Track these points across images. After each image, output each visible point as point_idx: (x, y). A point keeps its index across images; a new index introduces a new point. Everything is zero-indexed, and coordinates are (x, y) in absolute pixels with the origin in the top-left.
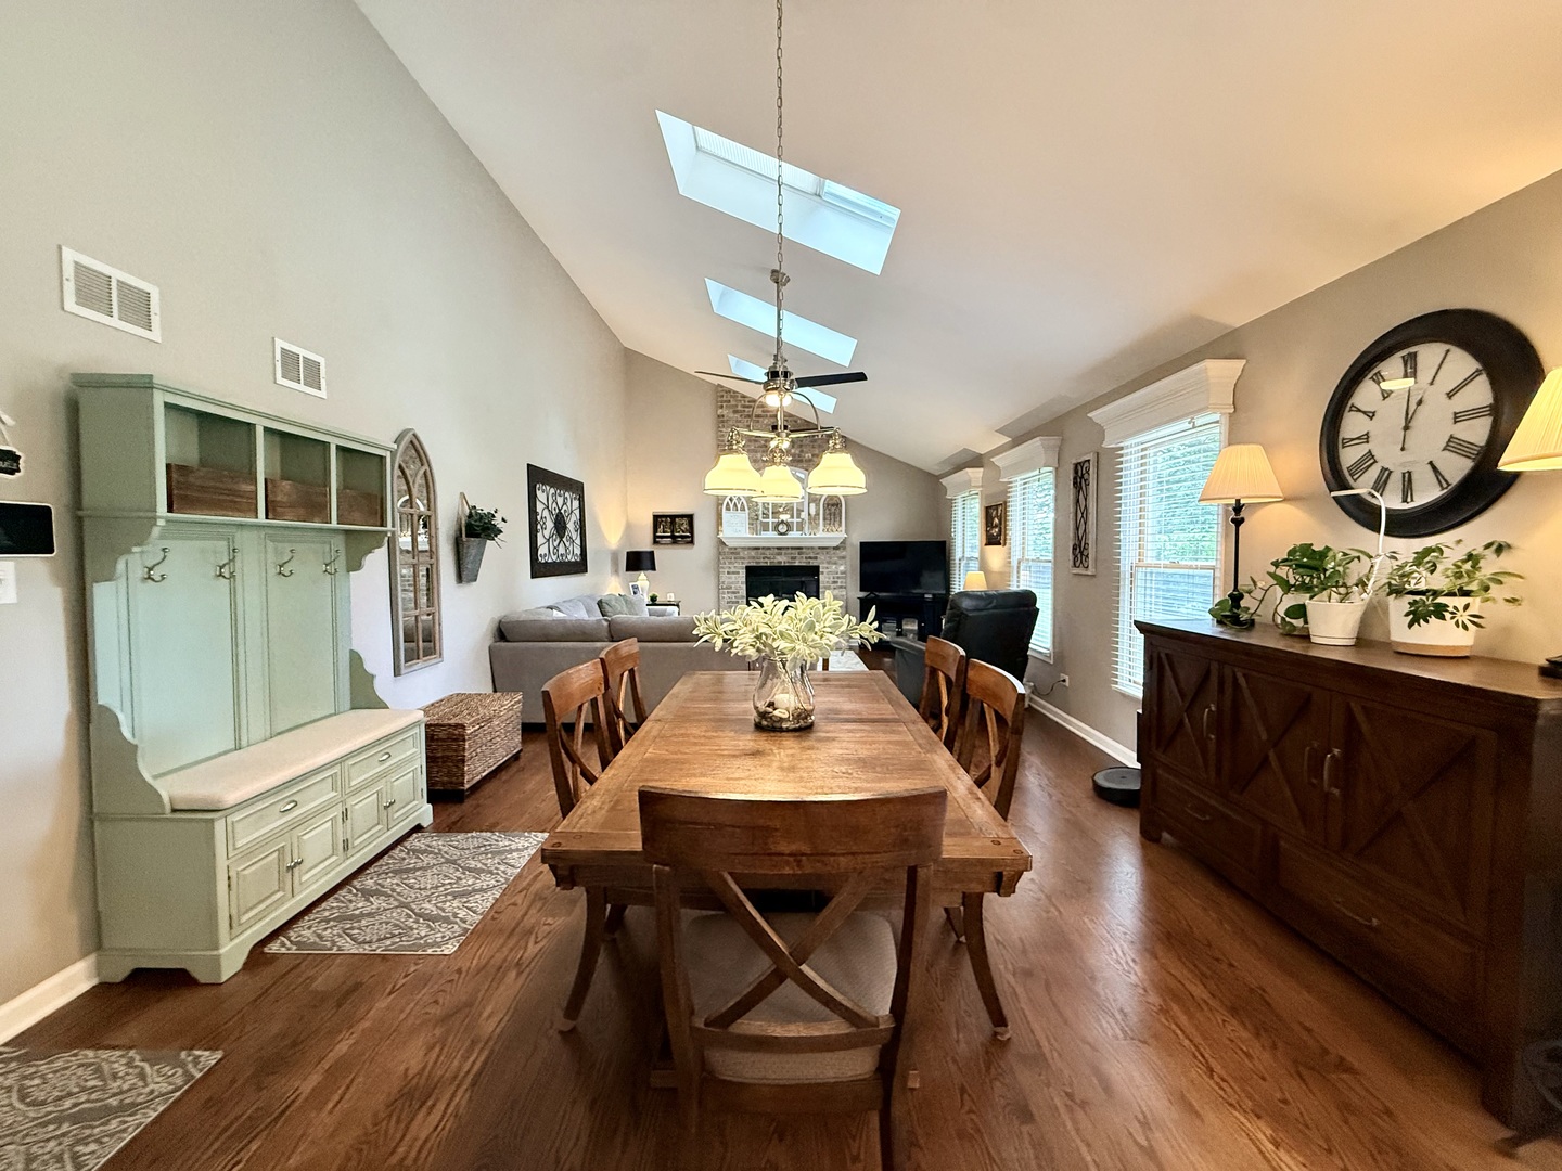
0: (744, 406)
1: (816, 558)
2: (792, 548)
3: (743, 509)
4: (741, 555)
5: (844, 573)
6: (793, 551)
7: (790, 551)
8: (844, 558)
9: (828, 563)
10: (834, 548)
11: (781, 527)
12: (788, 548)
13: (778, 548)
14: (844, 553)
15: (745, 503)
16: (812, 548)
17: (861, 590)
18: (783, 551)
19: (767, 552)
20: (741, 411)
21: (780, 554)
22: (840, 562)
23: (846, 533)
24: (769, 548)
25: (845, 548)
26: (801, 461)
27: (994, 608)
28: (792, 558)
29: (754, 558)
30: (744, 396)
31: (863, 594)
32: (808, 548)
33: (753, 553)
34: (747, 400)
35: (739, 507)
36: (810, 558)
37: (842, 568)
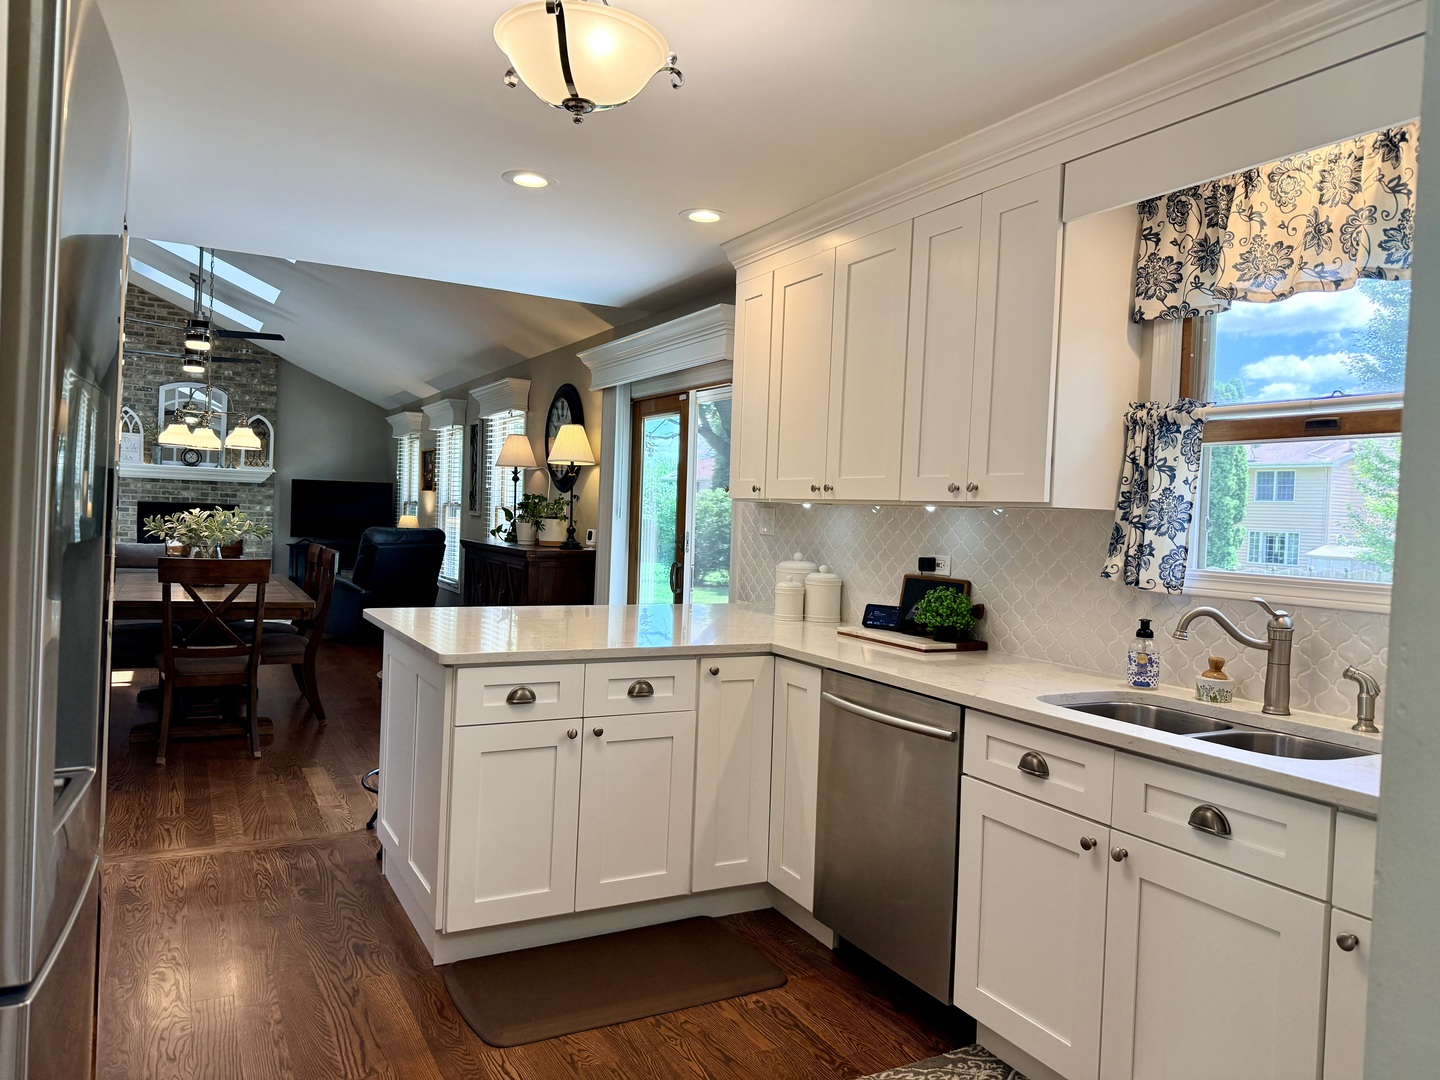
0: (143, 304)
1: (235, 496)
2: (203, 482)
3: (136, 430)
4: (132, 487)
5: (272, 515)
6: (204, 486)
7: (200, 485)
8: (270, 497)
9: (251, 502)
10: (259, 485)
11: (188, 456)
12: (197, 482)
13: (183, 481)
14: (272, 492)
15: (140, 423)
16: (230, 483)
17: (292, 536)
18: (191, 486)
19: (169, 485)
20: (139, 310)
21: (184, 489)
22: (266, 501)
23: (274, 467)
24: (172, 481)
25: (272, 486)
26: (218, 378)
27: (404, 542)
28: (203, 494)
29: (149, 492)
30: (142, 292)
31: (293, 541)
32: (225, 483)
33: (149, 486)
34: (147, 296)
35: (131, 427)
36: (227, 495)
37: (268, 509)
